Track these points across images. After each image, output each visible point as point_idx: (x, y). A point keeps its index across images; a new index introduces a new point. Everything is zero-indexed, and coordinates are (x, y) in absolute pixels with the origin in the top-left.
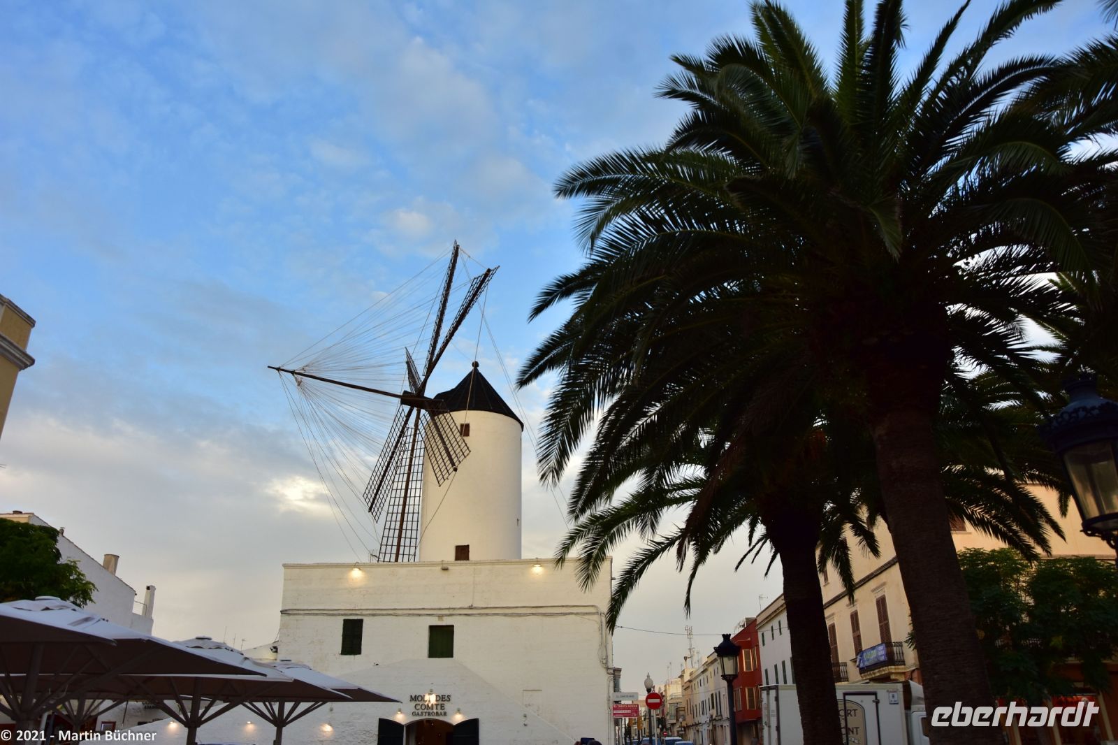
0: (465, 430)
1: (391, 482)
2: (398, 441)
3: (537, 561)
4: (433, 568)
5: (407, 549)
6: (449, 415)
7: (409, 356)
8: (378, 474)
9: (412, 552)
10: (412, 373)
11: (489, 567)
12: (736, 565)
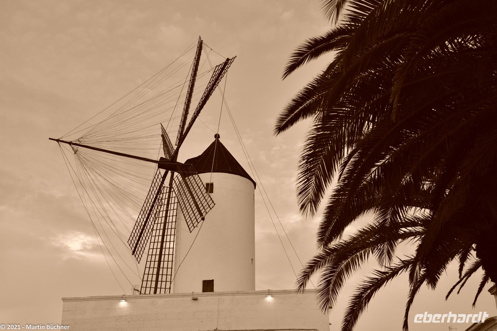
0: (210, 188)
1: (150, 231)
2: (156, 197)
3: (269, 293)
4: (186, 299)
5: (164, 284)
6: (197, 176)
7: (163, 130)
8: (140, 224)
9: (168, 286)
10: (166, 143)
11: (230, 297)
12: (446, 294)
